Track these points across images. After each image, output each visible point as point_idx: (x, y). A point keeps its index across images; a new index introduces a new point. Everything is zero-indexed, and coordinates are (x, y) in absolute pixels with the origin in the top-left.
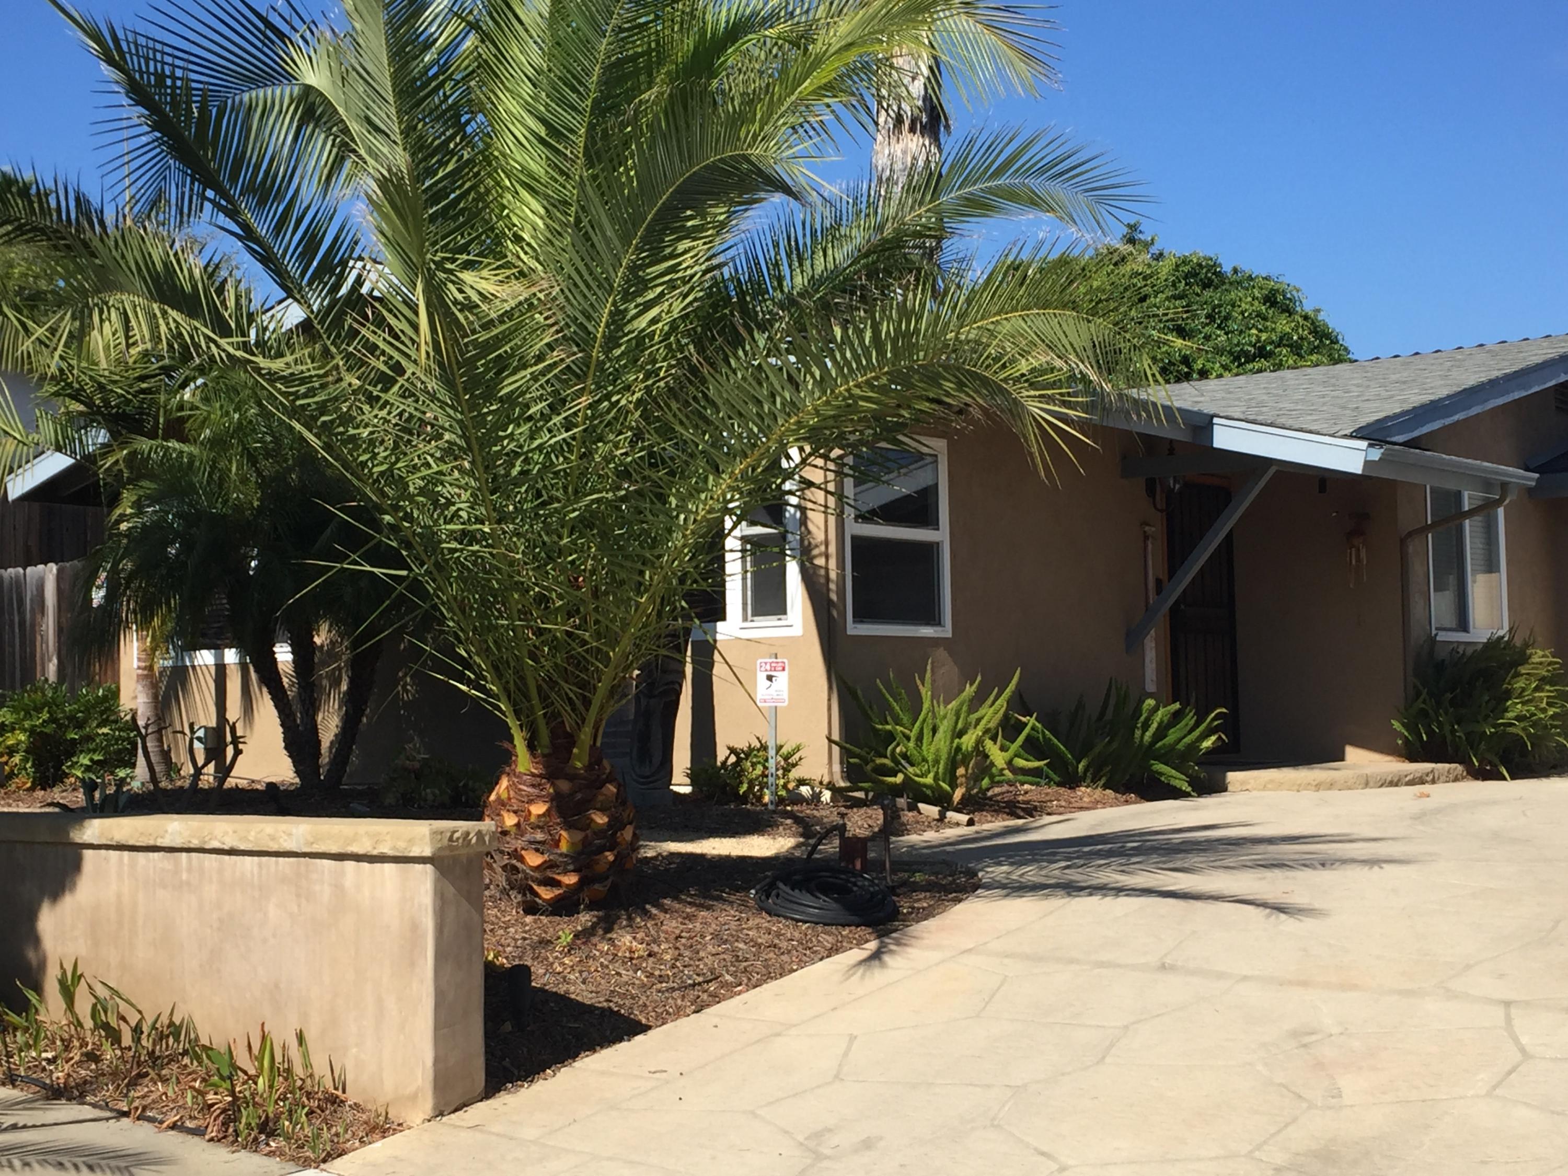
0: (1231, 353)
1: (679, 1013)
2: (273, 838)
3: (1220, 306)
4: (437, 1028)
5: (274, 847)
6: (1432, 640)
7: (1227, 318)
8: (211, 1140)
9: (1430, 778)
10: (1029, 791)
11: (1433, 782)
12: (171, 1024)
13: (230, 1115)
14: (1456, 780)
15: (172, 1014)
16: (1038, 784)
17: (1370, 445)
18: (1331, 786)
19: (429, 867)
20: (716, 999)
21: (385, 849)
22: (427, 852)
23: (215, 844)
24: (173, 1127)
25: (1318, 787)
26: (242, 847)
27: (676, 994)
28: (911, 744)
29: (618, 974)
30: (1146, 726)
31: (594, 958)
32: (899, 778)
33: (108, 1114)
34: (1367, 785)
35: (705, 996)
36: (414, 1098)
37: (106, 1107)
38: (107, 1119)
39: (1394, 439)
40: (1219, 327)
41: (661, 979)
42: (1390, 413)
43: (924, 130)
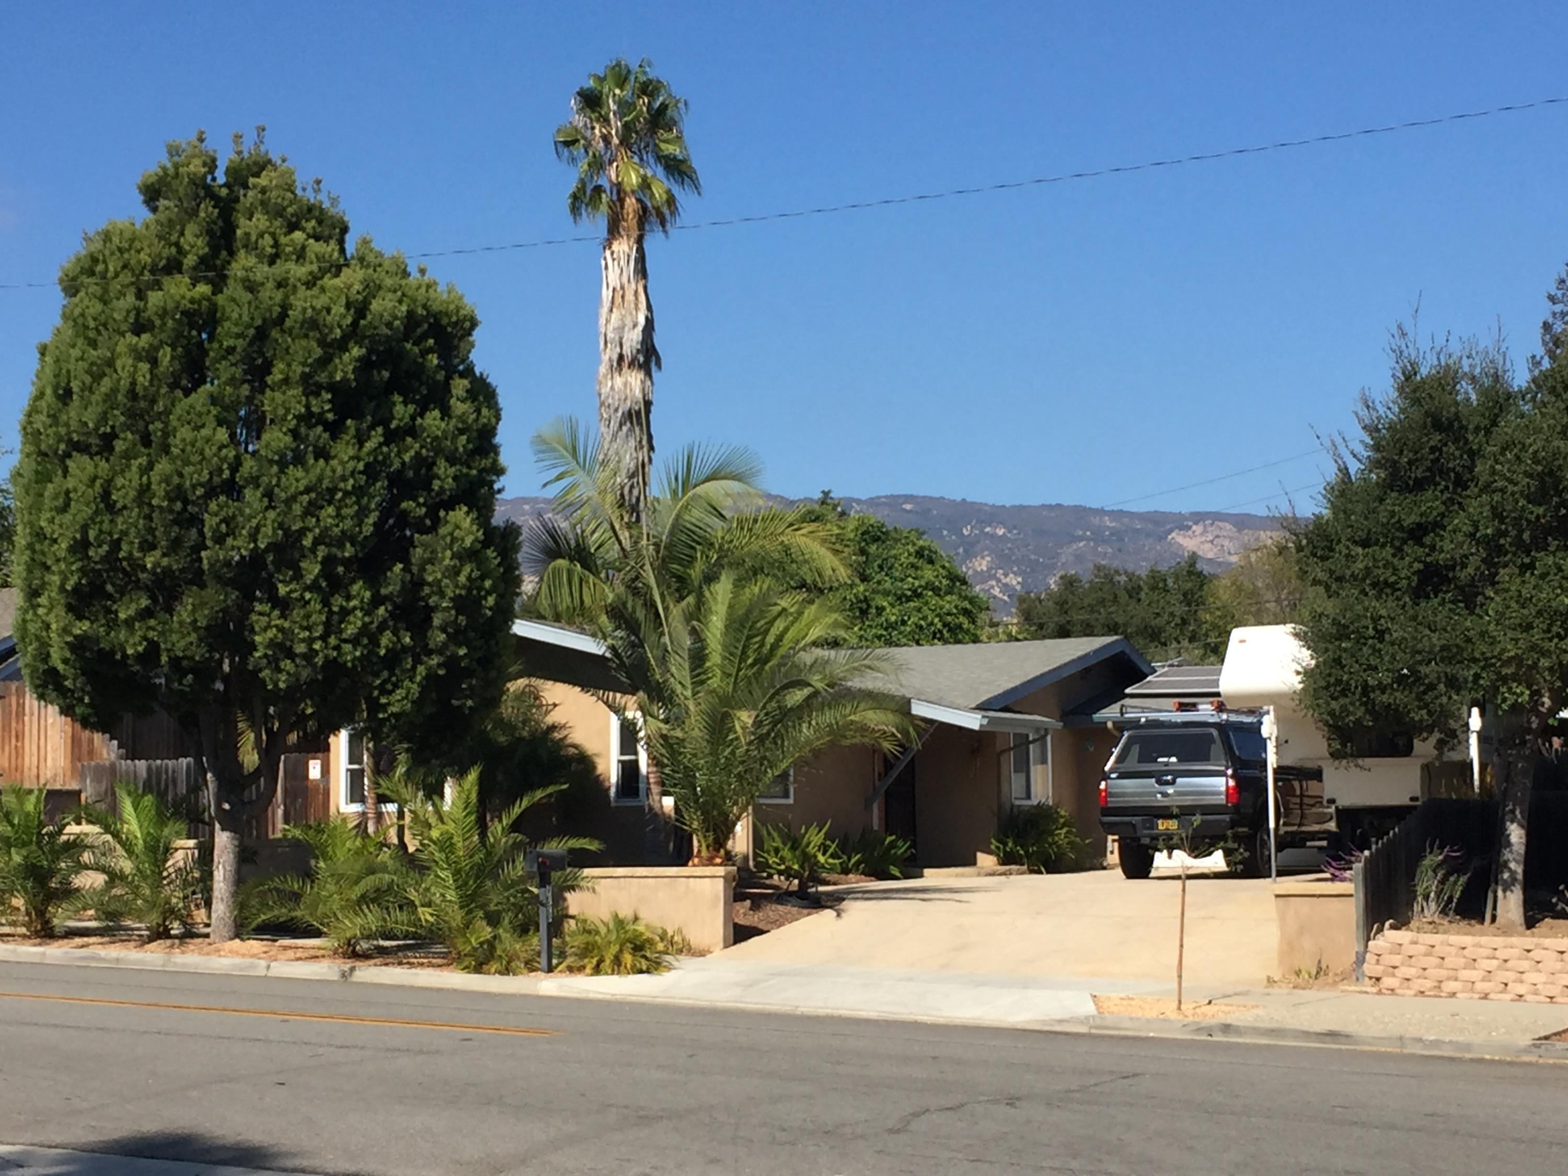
0: (895, 594)
2: (664, 872)
3: (886, 559)
4: (724, 923)
5: (663, 875)
6: (1012, 806)
7: (890, 568)
9: (1008, 873)
11: (1012, 875)
14: (1023, 873)
17: (983, 716)
19: (722, 879)
21: (707, 874)
22: (723, 874)
23: (638, 875)
36: (718, 943)
39: (994, 707)
40: (887, 575)
42: (993, 694)
43: (640, 366)
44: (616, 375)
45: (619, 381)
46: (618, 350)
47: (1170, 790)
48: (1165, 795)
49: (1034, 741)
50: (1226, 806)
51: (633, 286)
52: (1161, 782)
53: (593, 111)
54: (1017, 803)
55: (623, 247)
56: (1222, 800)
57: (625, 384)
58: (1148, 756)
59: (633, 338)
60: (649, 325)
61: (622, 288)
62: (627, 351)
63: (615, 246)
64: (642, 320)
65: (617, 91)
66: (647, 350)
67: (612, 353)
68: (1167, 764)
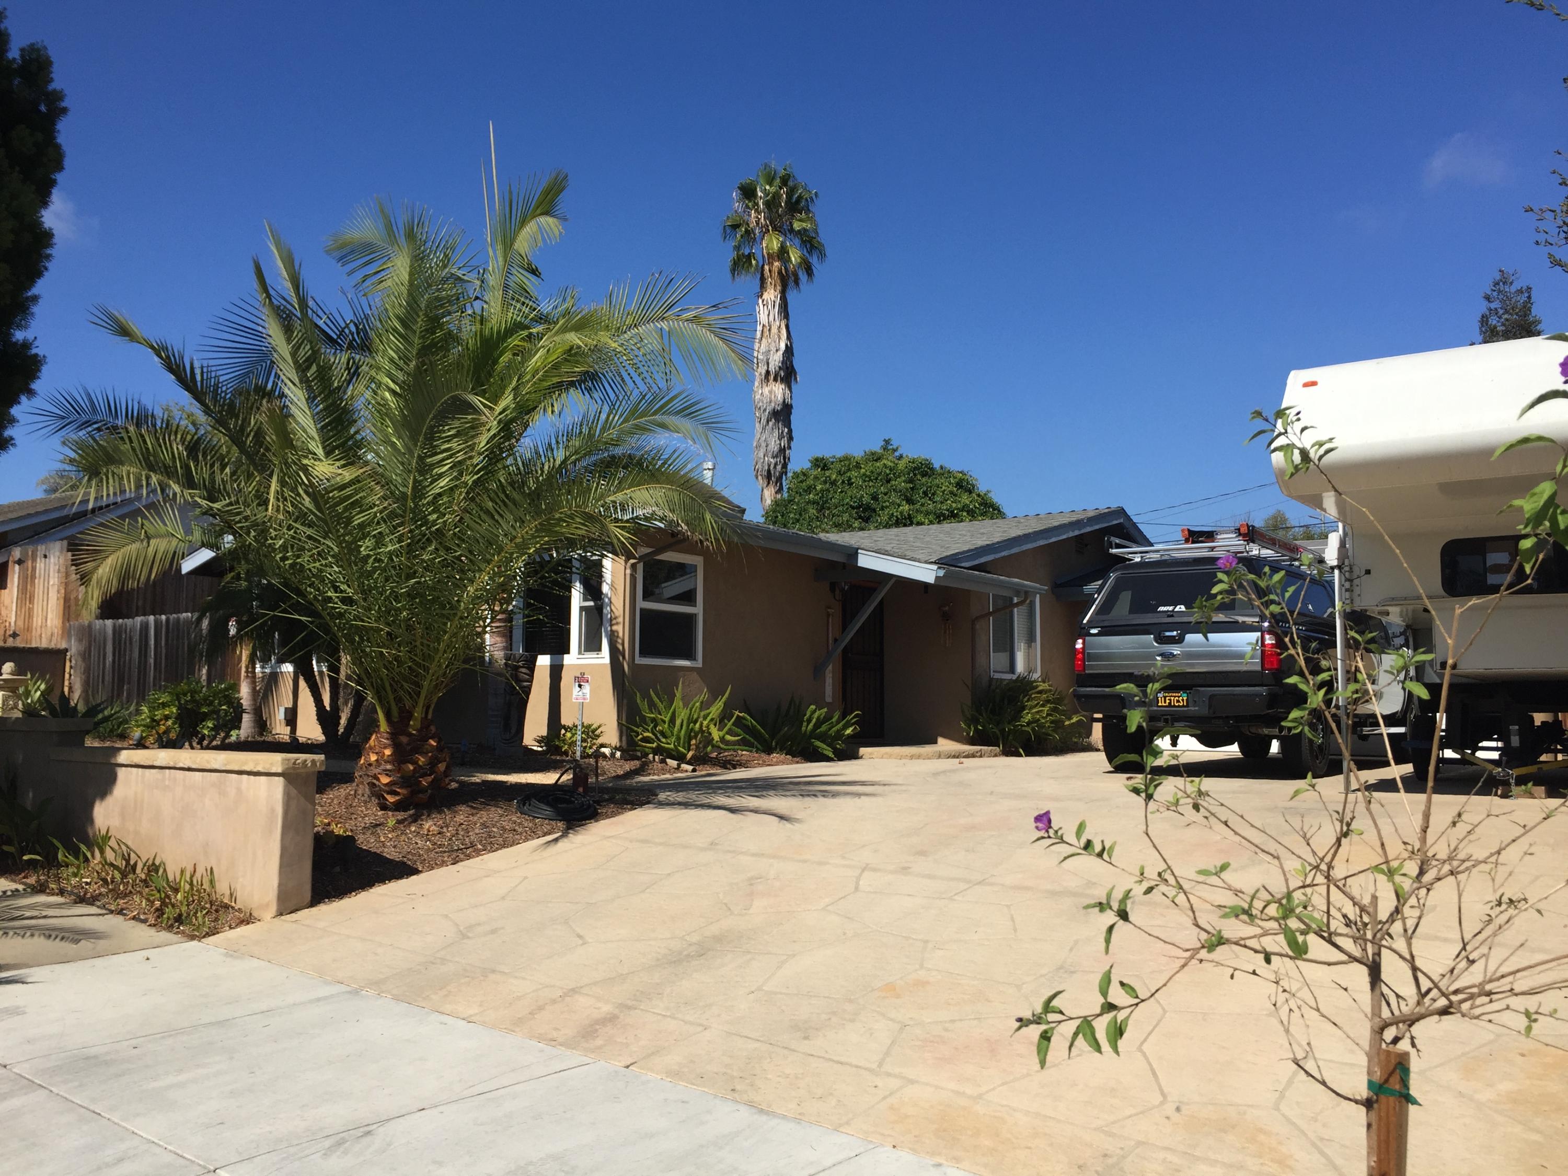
0: (935, 513)
1: (443, 864)
2: (208, 762)
4: (282, 866)
5: (208, 767)
6: (991, 679)
8: (150, 925)
9: (979, 754)
10: (744, 754)
11: (981, 756)
12: (153, 864)
13: (160, 912)
14: (996, 756)
15: (154, 859)
16: (751, 751)
17: (939, 568)
18: (919, 757)
19: (281, 779)
20: (469, 857)
21: (260, 768)
22: (280, 770)
23: (181, 765)
24: (134, 918)
25: (912, 757)
26: (194, 766)
27: (446, 854)
28: (666, 726)
29: (417, 843)
30: (809, 721)
31: (406, 834)
32: (654, 745)
33: (104, 911)
34: (939, 757)
35: (462, 856)
36: (267, 905)
37: (104, 907)
38: (103, 915)
39: (963, 565)
40: (929, 499)
41: (440, 846)
42: (961, 550)
43: (782, 380)
44: (765, 385)
45: (766, 390)
46: (766, 367)
47: (1176, 650)
48: (1167, 656)
49: (1017, 605)
50: (1261, 674)
51: (778, 323)
52: (1161, 640)
53: (750, 201)
54: (997, 676)
55: (771, 295)
56: (1254, 664)
57: (770, 392)
58: (1143, 604)
59: (776, 359)
60: (789, 351)
61: (770, 326)
62: (772, 368)
63: (766, 296)
64: (783, 346)
65: (768, 187)
66: (787, 368)
67: (762, 370)
68: (1171, 614)
